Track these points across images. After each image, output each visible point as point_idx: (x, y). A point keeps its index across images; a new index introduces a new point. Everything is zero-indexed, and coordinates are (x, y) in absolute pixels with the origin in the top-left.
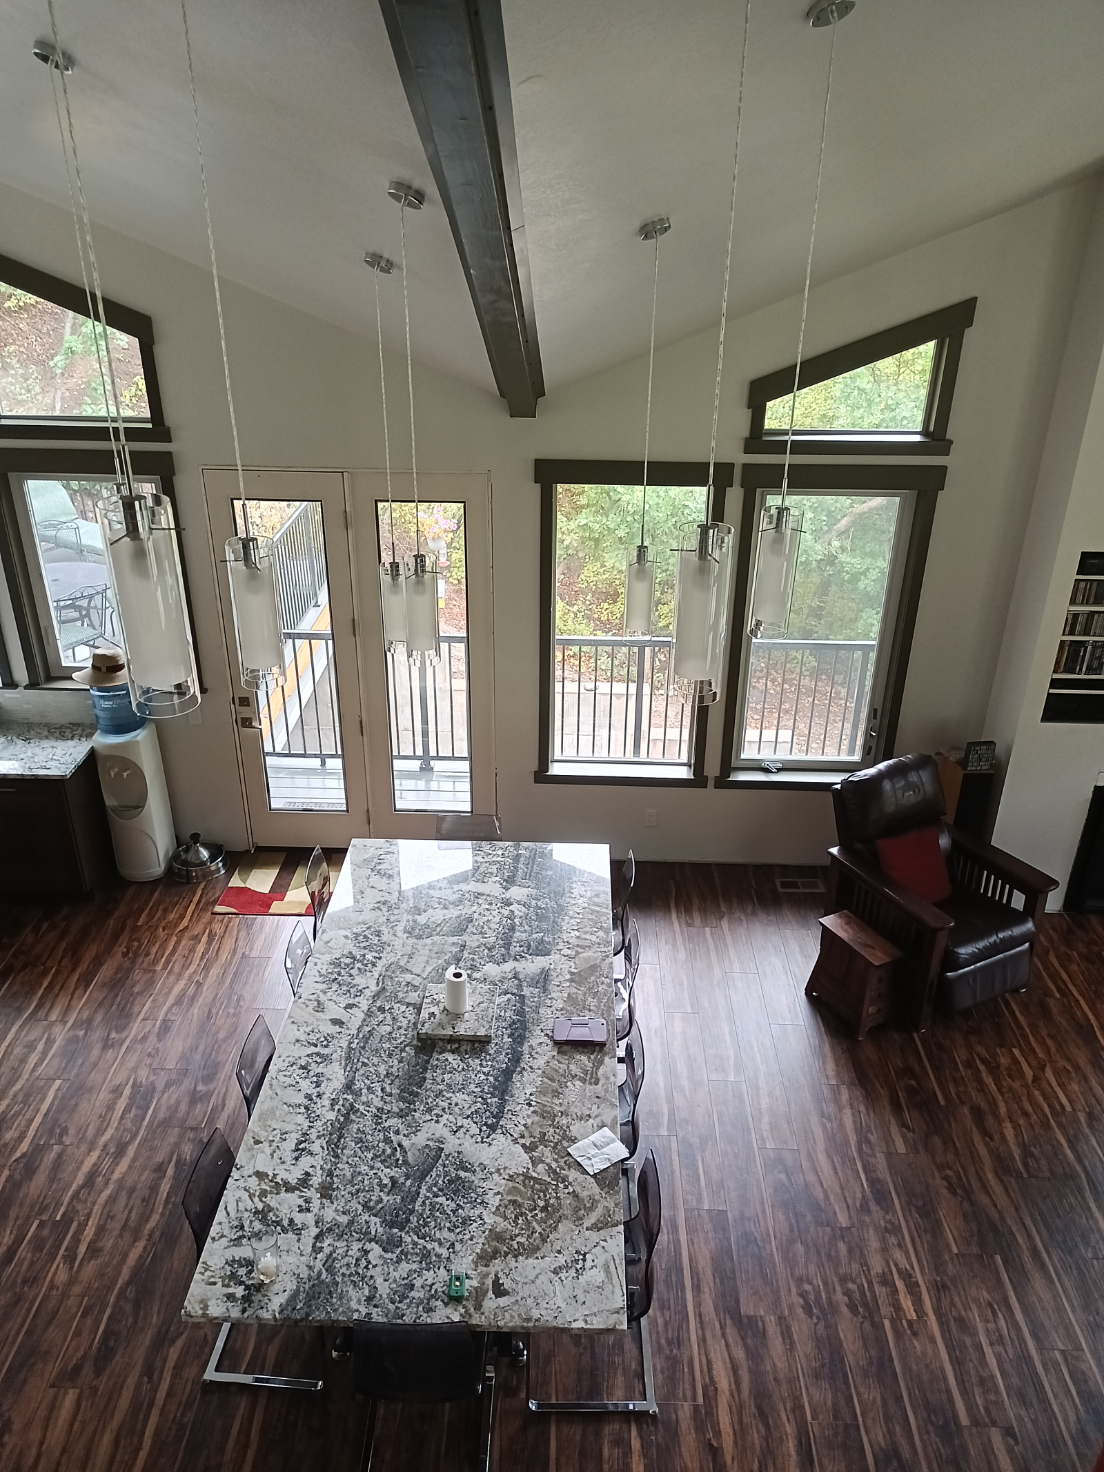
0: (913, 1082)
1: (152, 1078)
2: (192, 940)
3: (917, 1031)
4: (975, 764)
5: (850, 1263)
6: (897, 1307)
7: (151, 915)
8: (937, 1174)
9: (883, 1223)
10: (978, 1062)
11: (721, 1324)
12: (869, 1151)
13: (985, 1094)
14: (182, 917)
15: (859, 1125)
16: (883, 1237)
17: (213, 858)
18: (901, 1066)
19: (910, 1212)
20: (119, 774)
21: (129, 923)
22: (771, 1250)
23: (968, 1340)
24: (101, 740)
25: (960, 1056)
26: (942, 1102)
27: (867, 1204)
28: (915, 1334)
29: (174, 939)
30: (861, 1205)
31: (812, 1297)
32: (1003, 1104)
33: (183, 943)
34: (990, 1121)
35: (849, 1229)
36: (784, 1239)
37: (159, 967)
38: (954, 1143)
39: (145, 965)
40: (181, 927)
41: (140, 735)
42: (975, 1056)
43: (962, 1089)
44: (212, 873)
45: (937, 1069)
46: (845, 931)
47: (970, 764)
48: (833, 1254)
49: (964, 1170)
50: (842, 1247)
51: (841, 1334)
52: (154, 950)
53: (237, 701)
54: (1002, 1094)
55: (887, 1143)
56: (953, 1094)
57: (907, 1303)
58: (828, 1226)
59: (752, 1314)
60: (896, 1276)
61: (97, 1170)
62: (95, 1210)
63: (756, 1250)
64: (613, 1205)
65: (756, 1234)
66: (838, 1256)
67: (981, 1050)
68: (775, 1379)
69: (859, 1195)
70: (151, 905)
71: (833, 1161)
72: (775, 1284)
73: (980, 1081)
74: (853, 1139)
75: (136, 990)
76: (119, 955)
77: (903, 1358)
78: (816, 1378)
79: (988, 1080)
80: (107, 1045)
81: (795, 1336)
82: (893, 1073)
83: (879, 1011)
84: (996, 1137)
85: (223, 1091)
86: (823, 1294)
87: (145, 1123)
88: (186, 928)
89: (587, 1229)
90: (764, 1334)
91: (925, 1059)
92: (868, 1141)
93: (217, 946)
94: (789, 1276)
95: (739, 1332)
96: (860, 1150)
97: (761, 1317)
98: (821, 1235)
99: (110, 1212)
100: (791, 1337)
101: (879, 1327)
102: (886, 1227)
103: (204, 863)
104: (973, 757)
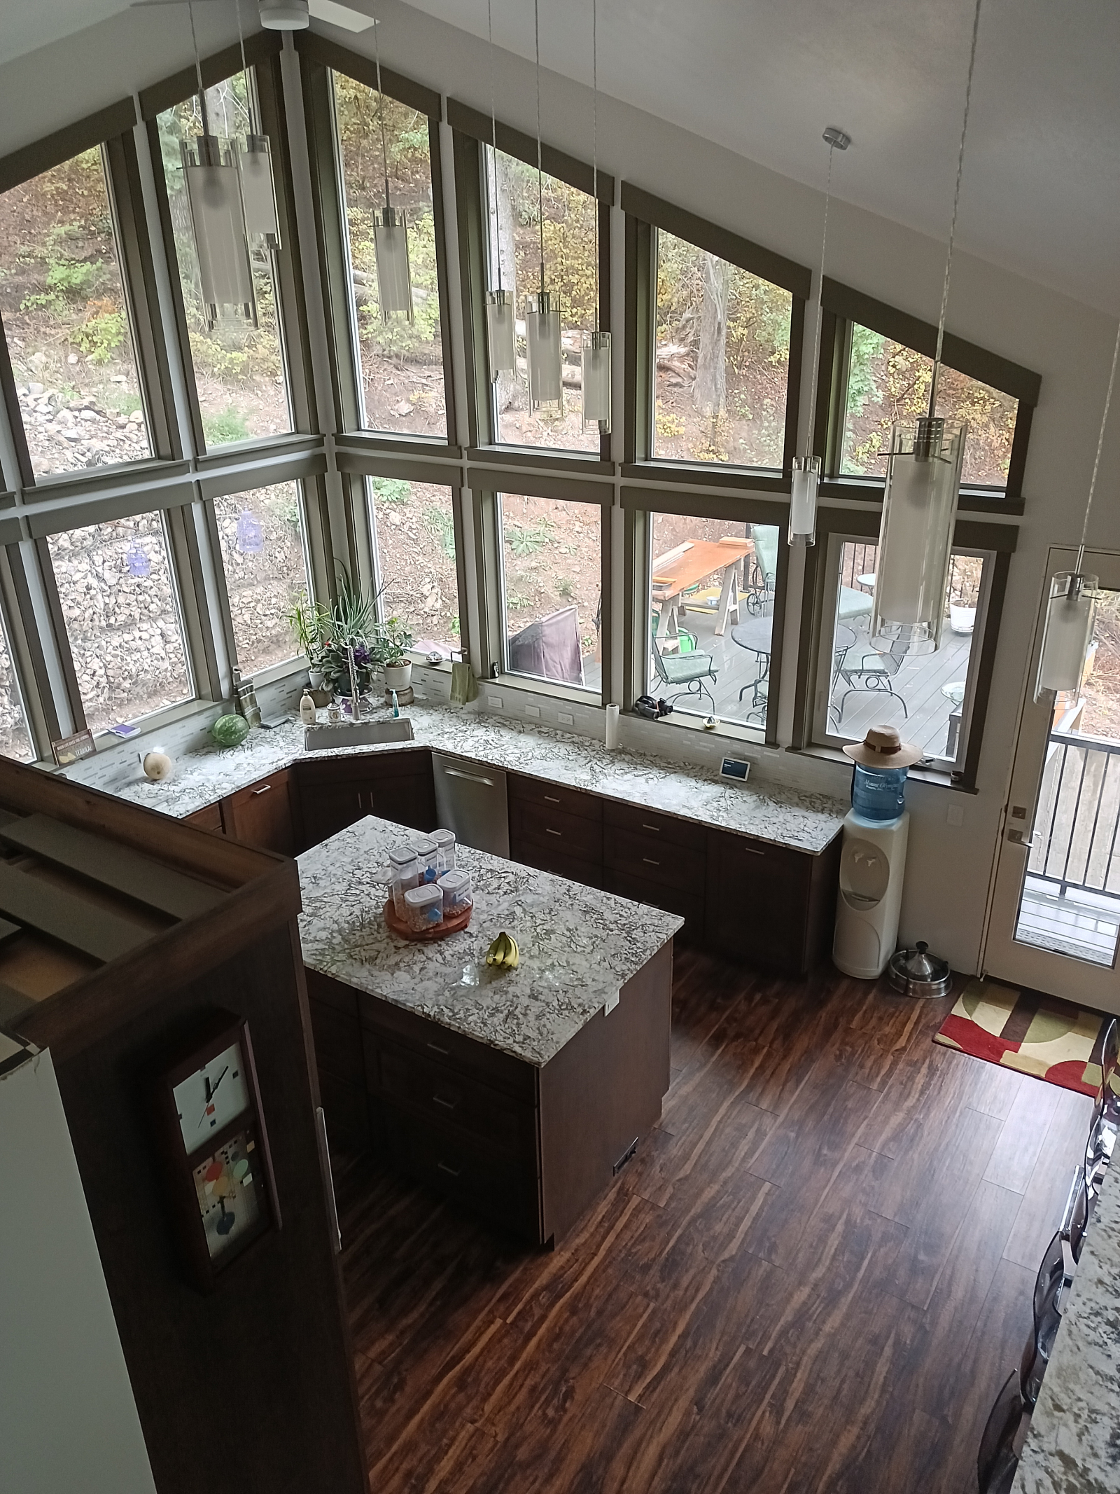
1: (867, 1222)
2: (911, 1066)
7: (865, 1020)
14: (899, 1034)
17: (935, 976)
20: (864, 860)
21: (842, 1021)
24: (854, 821)
29: (890, 1058)
33: (901, 1066)
37: (875, 1086)
39: (858, 1078)
40: (898, 1046)
41: (895, 825)
44: (932, 992)
52: (869, 1063)
53: (1010, 810)
61: (807, 1312)
62: (804, 1362)
70: (864, 1008)
75: (850, 1104)
76: (832, 1057)
80: (818, 1160)
85: (948, 1272)
87: (860, 1274)
88: (904, 1049)
93: (939, 1084)
99: (820, 1371)
103: (923, 978)
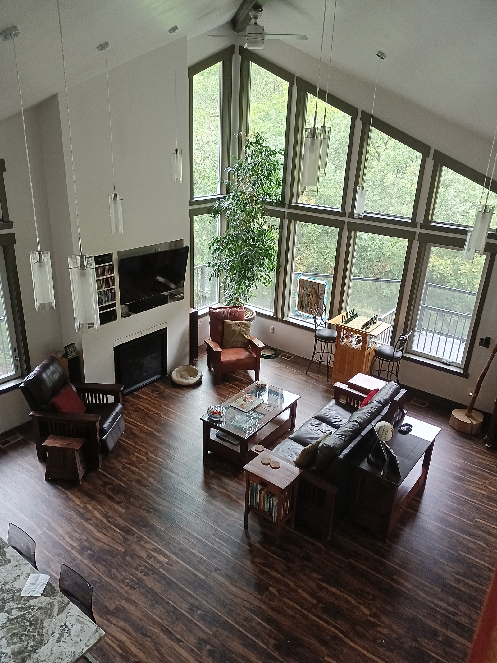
0: (110, 486)
3: (99, 467)
4: (70, 354)
5: (135, 562)
6: (159, 562)
8: (140, 510)
9: (135, 540)
10: (127, 465)
11: (107, 620)
12: (113, 520)
13: (136, 474)
15: (102, 513)
16: (139, 544)
18: (102, 483)
19: (141, 529)
22: (105, 580)
23: (187, 554)
25: (119, 467)
26: (125, 486)
27: (126, 538)
28: (171, 566)
30: (124, 539)
31: (131, 583)
32: (144, 473)
34: (144, 481)
35: (126, 551)
36: (106, 572)
38: (138, 496)
42: (124, 464)
43: (128, 477)
45: (115, 476)
46: (56, 443)
47: (69, 355)
48: (127, 563)
49: (147, 503)
50: (128, 558)
51: (150, 586)
54: (141, 470)
55: (117, 512)
56: (126, 481)
57: (161, 558)
58: (118, 555)
59: (115, 606)
60: (152, 553)
63: (100, 584)
64: (60, 598)
65: (95, 579)
66: (129, 562)
67: (124, 460)
68: (140, 620)
69: (121, 537)
71: (103, 533)
72: (115, 590)
73: (131, 471)
74: (104, 520)
77: (173, 576)
78: (153, 607)
79: (134, 469)
81: (135, 600)
82: (101, 488)
83: (83, 468)
84: (150, 485)
86: (134, 579)
89: (57, 615)
90: (125, 609)
91: (108, 476)
92: (110, 517)
94: (118, 582)
95: (116, 617)
96: (109, 522)
97: (119, 605)
98: (118, 560)
100: (134, 602)
101: (159, 573)
102: (137, 540)
104: (69, 352)
